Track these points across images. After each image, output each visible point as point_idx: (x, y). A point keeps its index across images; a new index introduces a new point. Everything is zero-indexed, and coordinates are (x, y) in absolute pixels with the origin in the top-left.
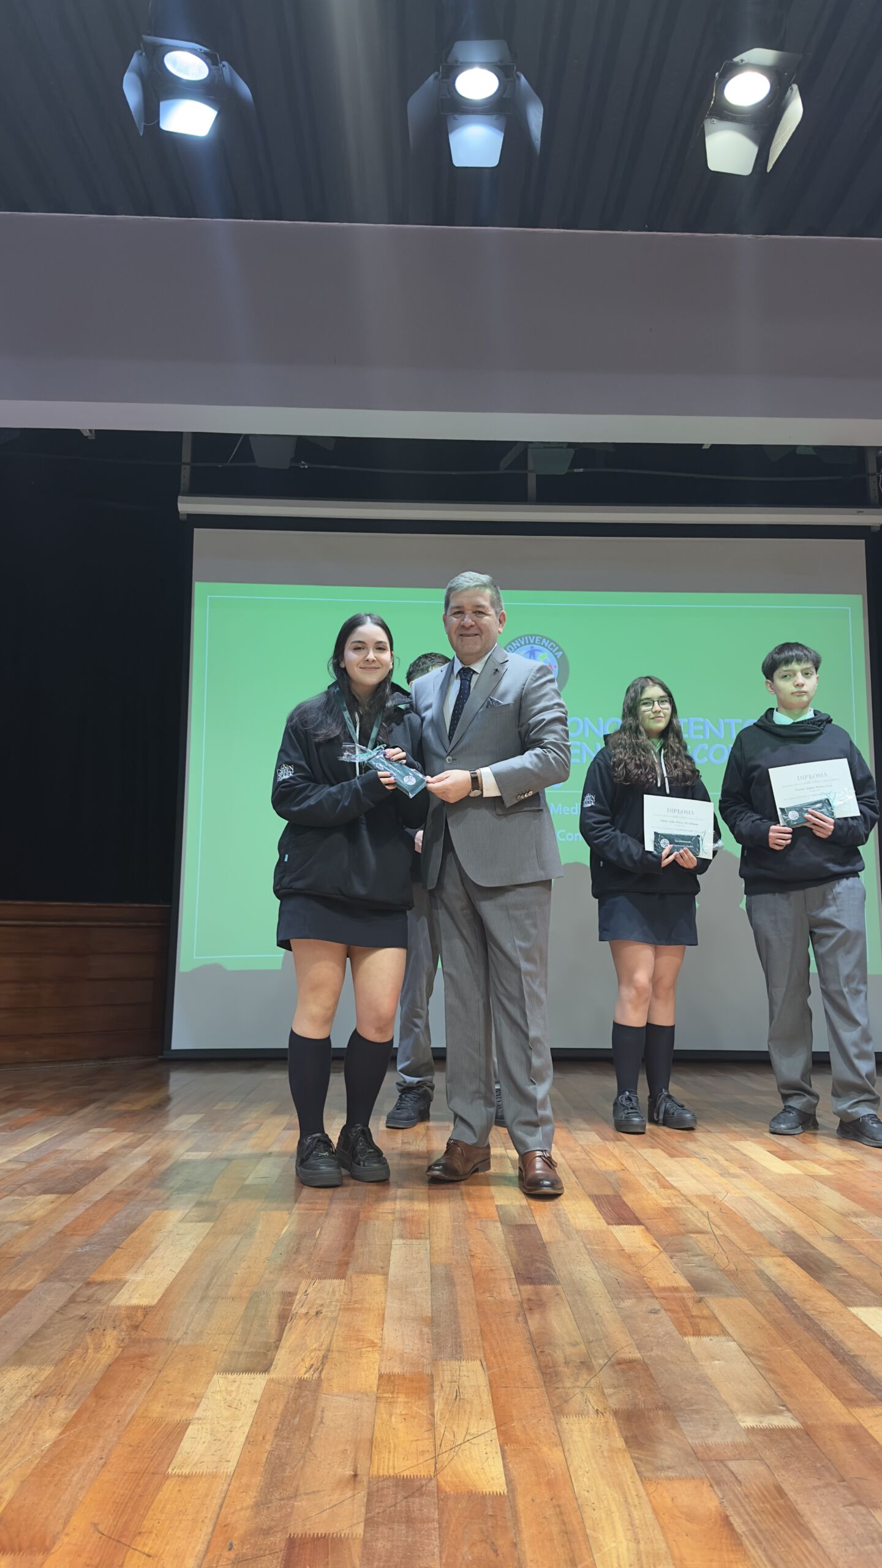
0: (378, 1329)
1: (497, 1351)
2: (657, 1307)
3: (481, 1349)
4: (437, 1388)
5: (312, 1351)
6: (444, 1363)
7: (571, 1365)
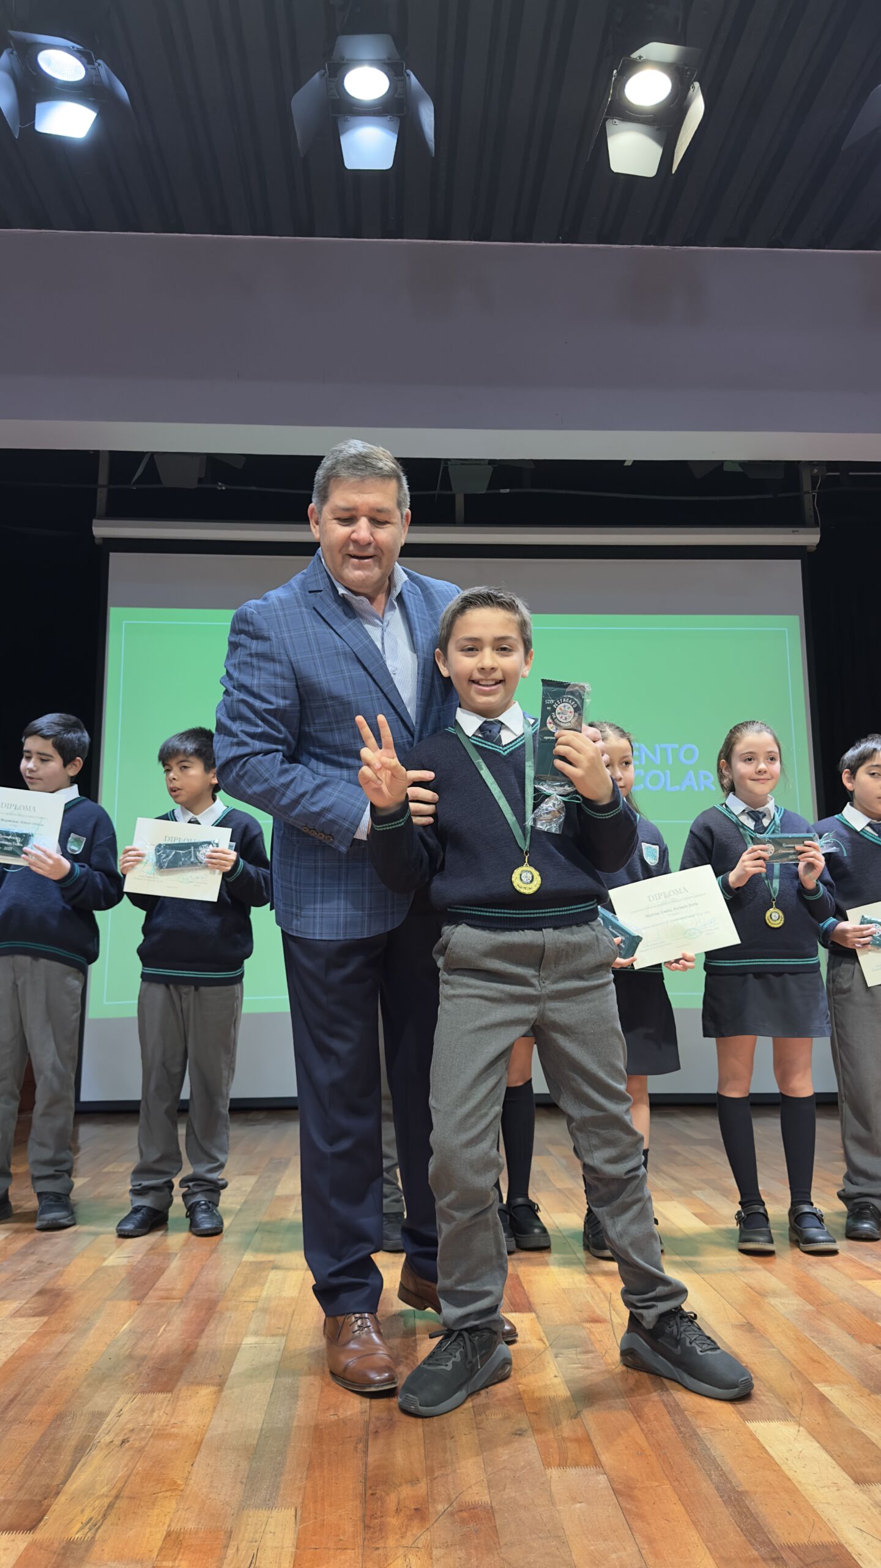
0: (187, 1464)
1: (320, 1495)
2: (524, 1425)
3: (301, 1493)
4: (231, 1552)
5: (98, 1497)
6: (251, 1514)
7: (402, 1514)
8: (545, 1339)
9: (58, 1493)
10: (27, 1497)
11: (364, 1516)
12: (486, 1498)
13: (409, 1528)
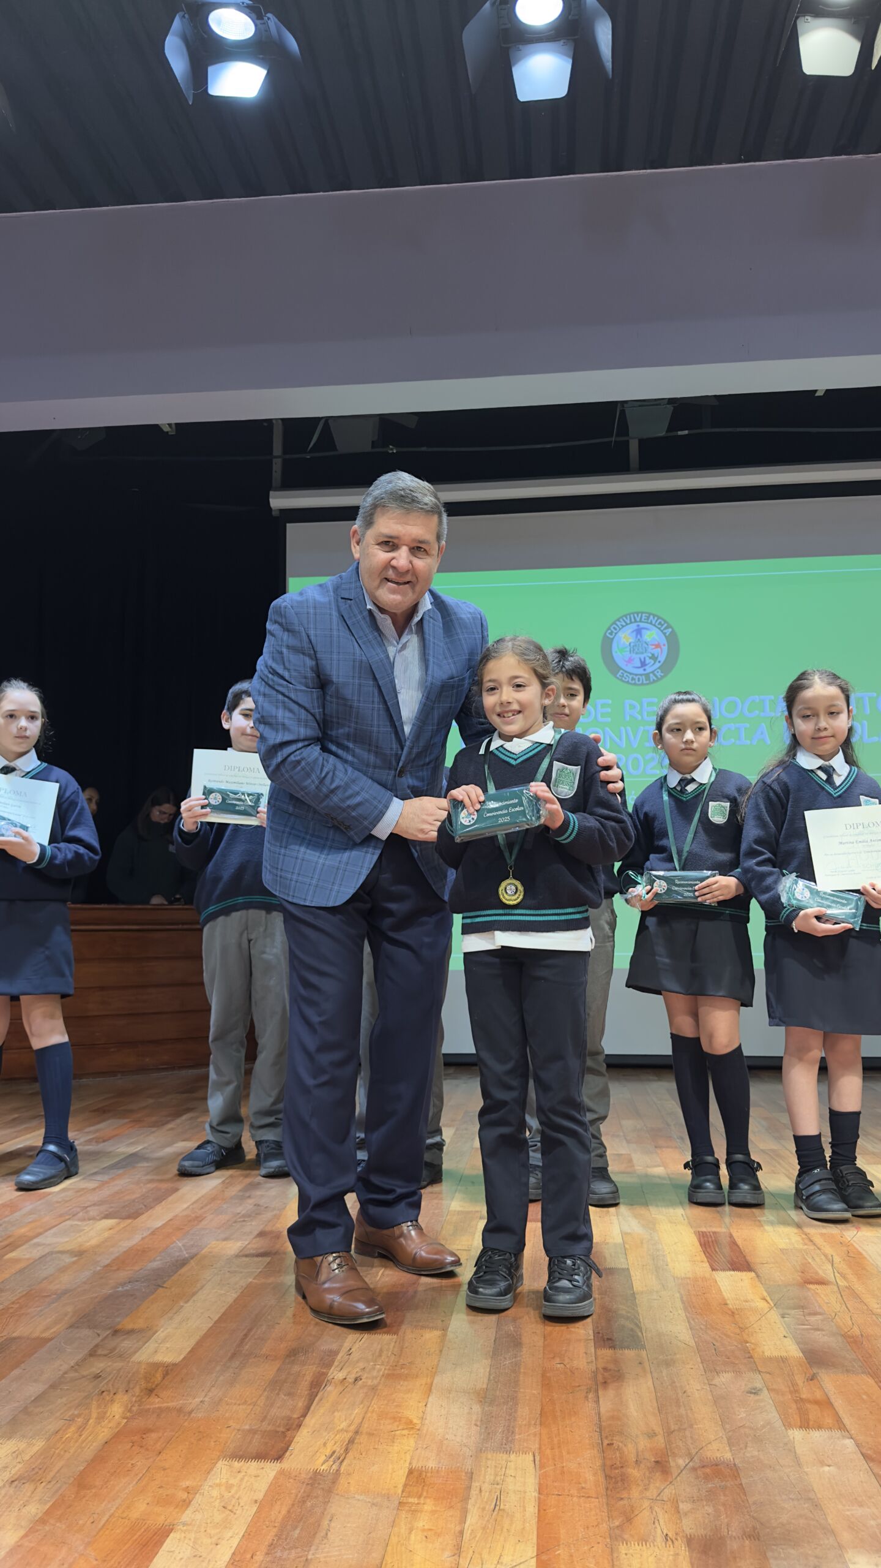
0: (420, 1404)
1: (556, 1440)
2: (759, 1384)
3: (537, 1439)
4: (474, 1492)
5: (338, 1432)
6: (489, 1456)
7: (642, 1466)
8: (768, 1299)
9: (299, 1426)
10: (269, 1428)
11: (604, 1465)
12: (728, 1456)
13: (652, 1480)
